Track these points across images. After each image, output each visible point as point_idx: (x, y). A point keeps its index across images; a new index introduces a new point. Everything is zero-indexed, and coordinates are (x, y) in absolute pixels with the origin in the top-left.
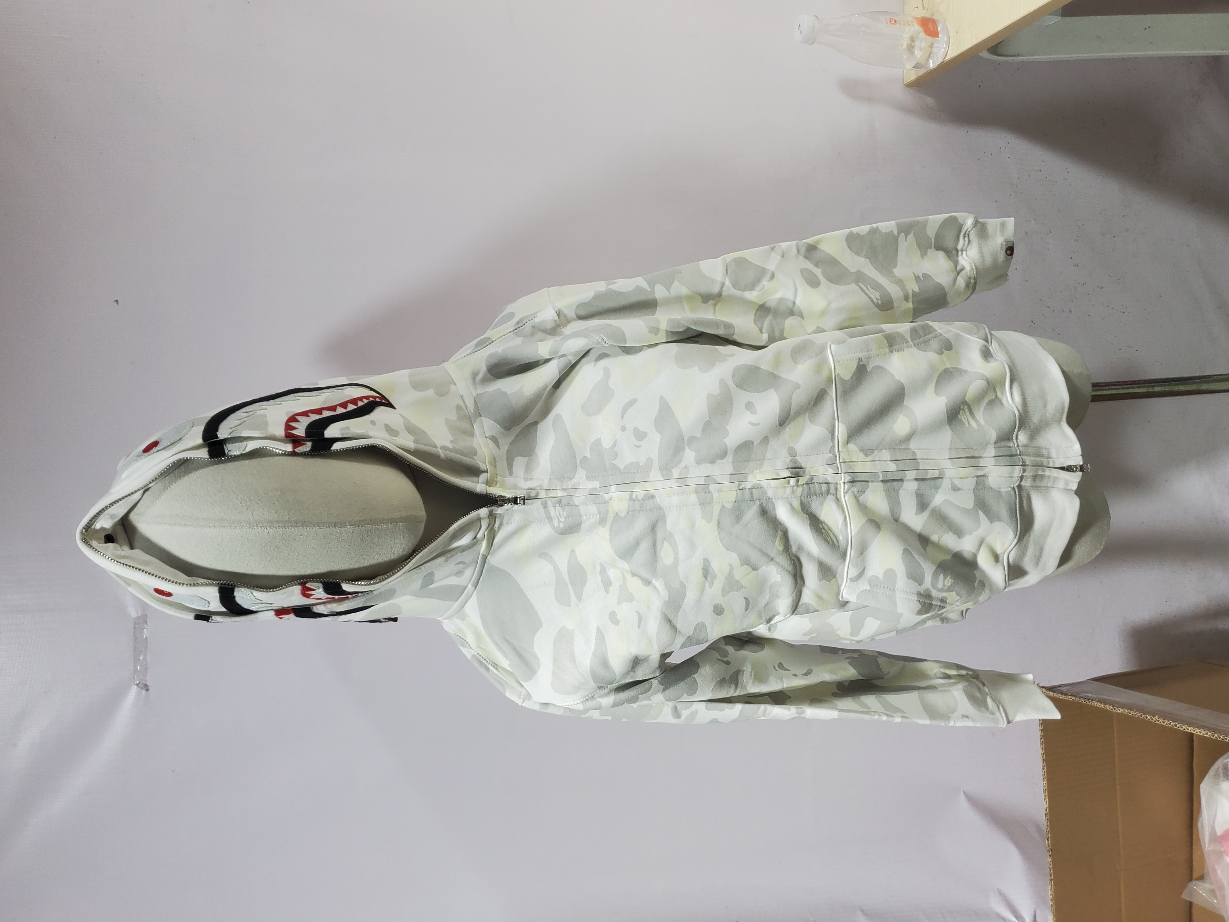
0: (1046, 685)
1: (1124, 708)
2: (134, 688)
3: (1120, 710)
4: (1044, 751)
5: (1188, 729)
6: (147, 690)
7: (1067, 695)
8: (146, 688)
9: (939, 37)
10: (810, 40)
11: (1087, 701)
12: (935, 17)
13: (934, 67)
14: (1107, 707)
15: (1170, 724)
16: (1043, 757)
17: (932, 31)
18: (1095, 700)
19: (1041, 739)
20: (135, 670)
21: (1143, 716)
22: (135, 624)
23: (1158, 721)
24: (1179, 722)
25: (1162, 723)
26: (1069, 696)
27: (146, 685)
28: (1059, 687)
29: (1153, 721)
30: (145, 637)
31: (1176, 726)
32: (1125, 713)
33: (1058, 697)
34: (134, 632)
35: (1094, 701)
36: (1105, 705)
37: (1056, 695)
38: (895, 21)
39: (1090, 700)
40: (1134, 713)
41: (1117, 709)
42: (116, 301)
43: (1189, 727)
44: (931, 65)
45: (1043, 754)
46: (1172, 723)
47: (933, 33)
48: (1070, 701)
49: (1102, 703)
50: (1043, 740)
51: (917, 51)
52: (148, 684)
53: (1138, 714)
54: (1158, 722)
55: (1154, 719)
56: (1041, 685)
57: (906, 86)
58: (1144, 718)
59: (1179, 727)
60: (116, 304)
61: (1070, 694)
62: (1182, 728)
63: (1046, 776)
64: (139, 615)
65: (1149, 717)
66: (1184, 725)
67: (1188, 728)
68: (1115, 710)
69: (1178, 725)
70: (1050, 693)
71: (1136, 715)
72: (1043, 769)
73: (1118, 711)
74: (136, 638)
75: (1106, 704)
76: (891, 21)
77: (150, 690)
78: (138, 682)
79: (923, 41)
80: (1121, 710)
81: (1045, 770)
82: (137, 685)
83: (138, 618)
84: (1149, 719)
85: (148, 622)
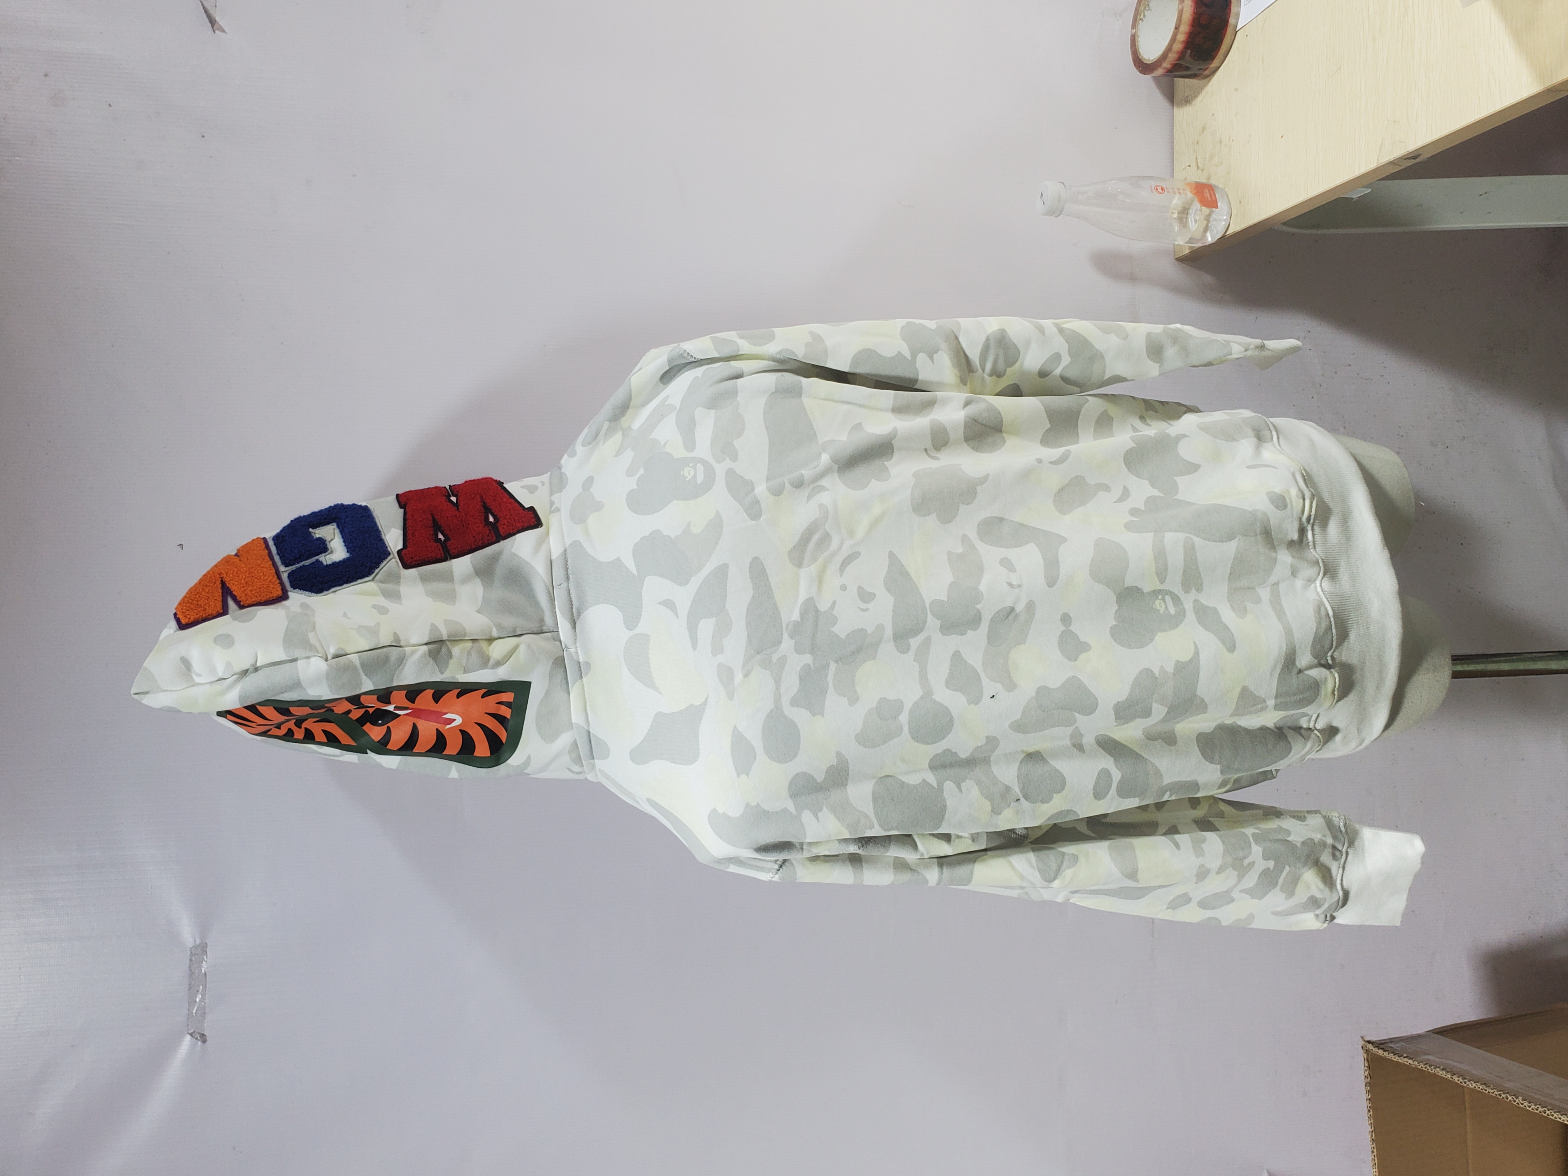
0: (1373, 1039)
1: (1478, 1082)
2: (189, 1037)
3: (1472, 1085)
4: (1373, 1128)
5: (1560, 1119)
6: (204, 1041)
7: (1401, 1056)
8: (203, 1038)
9: (1217, 207)
10: (1056, 211)
11: (1428, 1068)
12: (1213, 182)
13: (1213, 242)
14: (1456, 1078)
15: (1537, 1110)
16: (1372, 1136)
17: (1210, 200)
18: (1439, 1067)
19: (1369, 1111)
20: (190, 1014)
21: (1503, 1095)
22: (192, 955)
23: (1522, 1104)
24: (1549, 1108)
25: (1528, 1108)
26: (1405, 1057)
27: (203, 1035)
28: (1391, 1042)
29: (1515, 1103)
30: (203, 971)
31: (1545, 1113)
32: (1479, 1089)
33: (1390, 1058)
34: (190, 967)
35: (1437, 1069)
36: (1452, 1075)
37: (1387, 1055)
38: (1162, 189)
39: (1432, 1067)
40: (1490, 1090)
41: (1468, 1083)
42: (180, 545)
43: (1562, 1115)
44: (1210, 239)
45: (1372, 1131)
46: (1540, 1109)
47: (1211, 203)
48: (1406, 1065)
49: (1448, 1072)
50: (1371, 1113)
51: (1192, 223)
52: (206, 1034)
53: (1496, 1093)
54: (1521, 1106)
55: (1517, 1101)
56: (1367, 1039)
57: (1178, 260)
58: (1503, 1098)
59: (1548, 1115)
60: (180, 549)
61: (1405, 1055)
62: (1553, 1116)
63: (1376, 1161)
64: (197, 943)
65: (1510, 1098)
66: (1555, 1113)
67: (1560, 1116)
68: (1465, 1083)
69: (1548, 1112)
70: (1379, 1051)
71: (1493, 1093)
72: (1373, 1152)
73: (1470, 1085)
74: (192, 973)
75: (1454, 1074)
76: (1157, 189)
77: (208, 1042)
78: (192, 1031)
79: (1197, 212)
80: (1474, 1085)
81: (1375, 1154)
82: (191, 1035)
83: (196, 947)
84: (1510, 1101)
85: (208, 953)
